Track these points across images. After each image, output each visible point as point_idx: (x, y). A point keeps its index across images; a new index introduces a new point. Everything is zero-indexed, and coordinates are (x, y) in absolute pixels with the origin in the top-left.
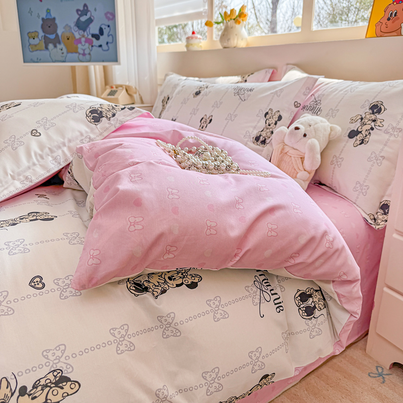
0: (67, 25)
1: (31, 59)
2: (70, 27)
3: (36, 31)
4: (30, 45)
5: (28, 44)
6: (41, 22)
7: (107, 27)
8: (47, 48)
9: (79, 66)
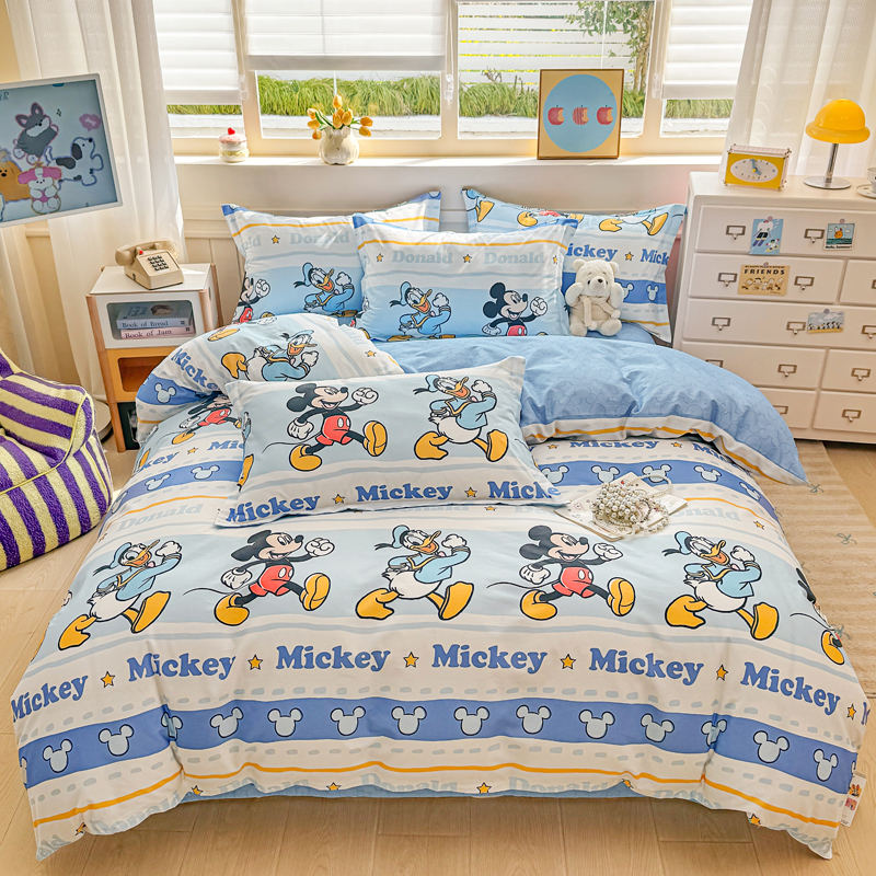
7: (87, 142)
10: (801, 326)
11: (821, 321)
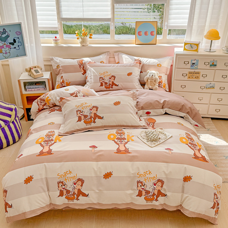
10: (204, 87)
11: (209, 86)
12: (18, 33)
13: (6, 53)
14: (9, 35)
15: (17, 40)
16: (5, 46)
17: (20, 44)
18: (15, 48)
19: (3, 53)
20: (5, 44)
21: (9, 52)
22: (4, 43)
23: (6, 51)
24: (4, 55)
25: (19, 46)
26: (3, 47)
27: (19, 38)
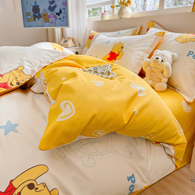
0: (44, 9)
1: (28, 26)
2: (46, 10)
3: (30, 12)
4: (27, 19)
5: (26, 19)
6: (32, 8)
7: (63, 10)
8: (35, 20)
9: (50, 29)
12: (64, 4)
13: (52, 23)
14: (56, 5)
15: (63, 11)
16: (52, 16)
17: (65, 15)
18: (60, 19)
19: (50, 23)
20: (52, 14)
21: (55, 23)
22: (52, 12)
23: (52, 21)
24: (51, 24)
25: (64, 18)
26: (50, 16)
27: (65, 9)
